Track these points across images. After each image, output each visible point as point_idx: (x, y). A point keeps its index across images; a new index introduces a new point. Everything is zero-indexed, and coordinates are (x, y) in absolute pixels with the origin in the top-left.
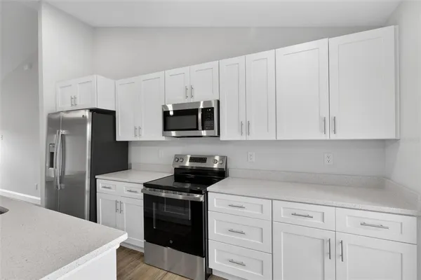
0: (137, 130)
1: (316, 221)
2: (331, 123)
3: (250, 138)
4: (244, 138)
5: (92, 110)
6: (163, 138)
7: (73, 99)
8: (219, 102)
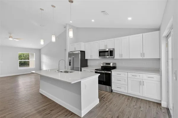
0: (91, 56)
1: (138, 77)
2: (143, 54)
3: (122, 58)
4: (121, 58)
5: (81, 51)
6: (99, 58)
7: (75, 48)
8: (114, 49)
